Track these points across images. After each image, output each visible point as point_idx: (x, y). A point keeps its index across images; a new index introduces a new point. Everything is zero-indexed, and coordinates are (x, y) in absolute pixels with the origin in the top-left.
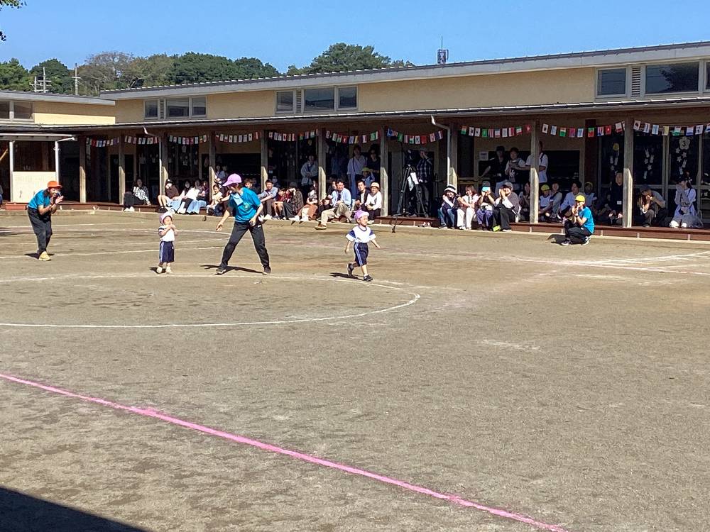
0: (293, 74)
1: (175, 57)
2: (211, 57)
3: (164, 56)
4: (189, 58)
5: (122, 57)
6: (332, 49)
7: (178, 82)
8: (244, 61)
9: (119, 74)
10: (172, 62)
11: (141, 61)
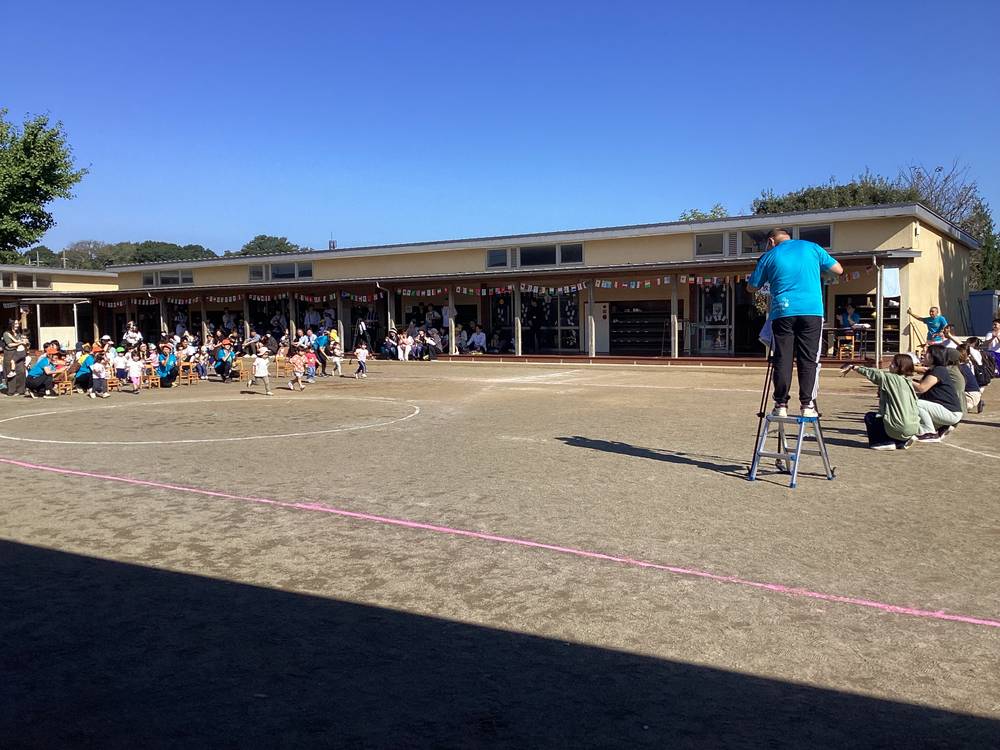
0: (228, 255)
1: (137, 244)
2: (165, 244)
3: (128, 244)
4: (148, 245)
5: (95, 243)
6: (257, 239)
8: (190, 247)
9: (94, 256)
10: (135, 248)
11: (110, 247)
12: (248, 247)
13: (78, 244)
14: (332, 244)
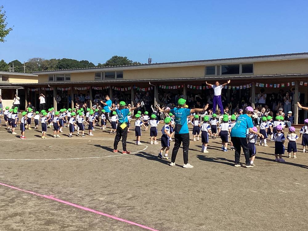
1: (59, 60)
2: (71, 60)
4: (64, 60)
5: (40, 59)
6: (113, 57)
7: (60, 68)
8: (83, 61)
9: (39, 65)
11: (47, 61)
12: (109, 61)
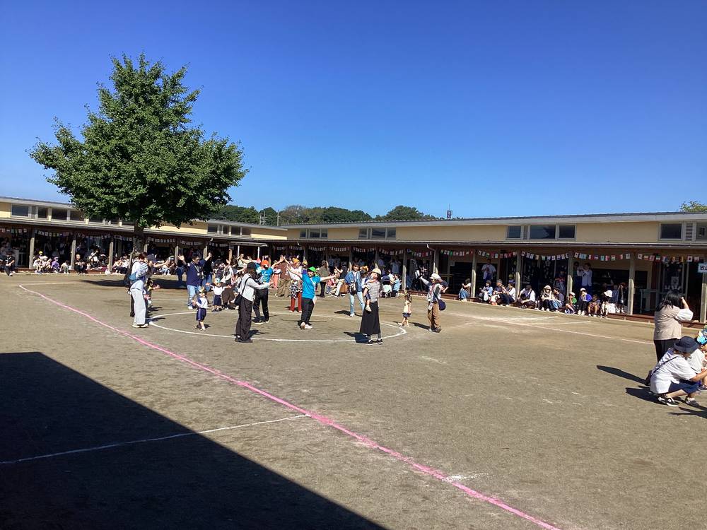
0: (378, 219)
1: (324, 209)
2: (341, 209)
3: (319, 208)
4: (331, 209)
5: (300, 207)
6: (397, 208)
7: (325, 220)
8: (356, 212)
9: (299, 215)
10: (323, 211)
11: (309, 210)
12: (391, 213)
13: (290, 207)
14: (449, 214)
